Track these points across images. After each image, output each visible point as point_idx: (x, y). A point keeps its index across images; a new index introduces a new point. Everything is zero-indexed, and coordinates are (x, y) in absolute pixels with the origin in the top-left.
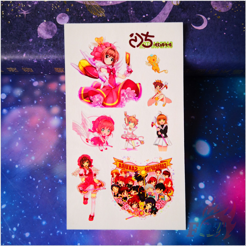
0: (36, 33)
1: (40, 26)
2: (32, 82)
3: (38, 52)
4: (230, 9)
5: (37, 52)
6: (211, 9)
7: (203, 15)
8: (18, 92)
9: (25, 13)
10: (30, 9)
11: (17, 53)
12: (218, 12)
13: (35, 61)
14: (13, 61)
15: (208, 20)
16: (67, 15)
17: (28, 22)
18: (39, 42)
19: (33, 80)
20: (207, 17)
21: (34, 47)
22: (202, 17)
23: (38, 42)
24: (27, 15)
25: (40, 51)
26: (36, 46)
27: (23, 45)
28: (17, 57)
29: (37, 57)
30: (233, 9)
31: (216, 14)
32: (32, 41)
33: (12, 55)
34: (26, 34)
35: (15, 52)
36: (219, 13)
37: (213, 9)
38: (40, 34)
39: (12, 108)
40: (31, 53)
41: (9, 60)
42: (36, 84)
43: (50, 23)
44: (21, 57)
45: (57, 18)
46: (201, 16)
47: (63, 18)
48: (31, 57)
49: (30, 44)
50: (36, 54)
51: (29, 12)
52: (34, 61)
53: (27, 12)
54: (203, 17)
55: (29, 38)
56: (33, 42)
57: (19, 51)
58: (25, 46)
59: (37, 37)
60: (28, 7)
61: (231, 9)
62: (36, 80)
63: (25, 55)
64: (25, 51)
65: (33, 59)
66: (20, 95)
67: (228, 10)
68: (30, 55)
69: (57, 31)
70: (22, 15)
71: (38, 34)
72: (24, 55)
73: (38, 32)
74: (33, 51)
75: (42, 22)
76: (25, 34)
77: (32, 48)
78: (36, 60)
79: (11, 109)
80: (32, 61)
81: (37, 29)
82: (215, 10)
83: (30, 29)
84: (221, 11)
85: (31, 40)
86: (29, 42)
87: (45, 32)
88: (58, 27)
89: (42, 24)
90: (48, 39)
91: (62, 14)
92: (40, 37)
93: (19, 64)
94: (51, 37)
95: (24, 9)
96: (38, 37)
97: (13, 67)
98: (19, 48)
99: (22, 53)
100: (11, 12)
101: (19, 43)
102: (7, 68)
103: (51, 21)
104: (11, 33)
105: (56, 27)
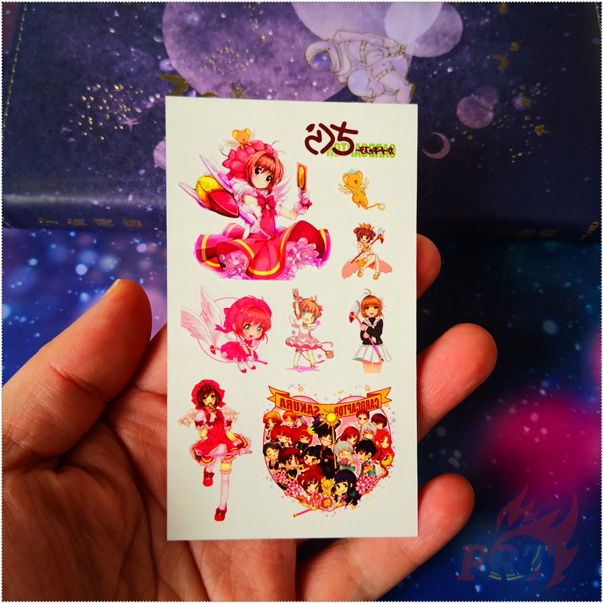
1: (158, 147)
2: (135, 245)
3: (156, 193)
4: (489, 122)
5: (153, 194)
6: (457, 123)
7: (443, 133)
8: (109, 263)
9: (130, 122)
10: (140, 117)
11: (117, 193)
12: (470, 129)
13: (149, 209)
14: (108, 208)
15: (451, 143)
17: (135, 138)
18: (157, 175)
19: (137, 241)
20: (449, 137)
21: (148, 185)
22: (440, 137)
23: (155, 175)
24: (133, 126)
25: (158, 191)
26: (151, 182)
27: (128, 181)
28: (117, 201)
29: (153, 201)
30: (494, 124)
31: (465, 133)
32: (145, 173)
33: (108, 198)
34: (134, 160)
35: (113, 192)
36: (471, 131)
37: (460, 123)
38: (158, 161)
39: (99, 291)
40: (142, 195)
41: (101, 205)
42: (142, 248)
44: (125, 201)
46: (439, 135)
48: (142, 202)
49: (141, 179)
50: (152, 197)
51: (138, 120)
52: (146, 209)
53: (134, 122)
54: (443, 137)
55: (138, 168)
56: (147, 175)
57: (120, 190)
58: (131, 182)
59: (153, 167)
60: (136, 112)
61: (491, 123)
62: (143, 241)
63: (133, 198)
64: (132, 191)
65: (146, 206)
66: (112, 267)
67: (486, 125)
68: (140, 198)
70: (125, 126)
71: (156, 162)
72: (130, 198)
73: (155, 158)
74: (146, 190)
76: (131, 160)
77: (145, 186)
78: (151, 207)
79: (96, 294)
80: (144, 209)
81: (152, 152)
82: (463, 126)
83: (140, 152)
84: (475, 127)
85: (142, 172)
86: (140, 176)
93: (119, 214)
95: (128, 115)
96: (156, 166)
97: (107, 218)
98: (121, 184)
99: (127, 194)
100: (104, 120)
101: (121, 176)
102: (96, 220)
104: (107, 157)
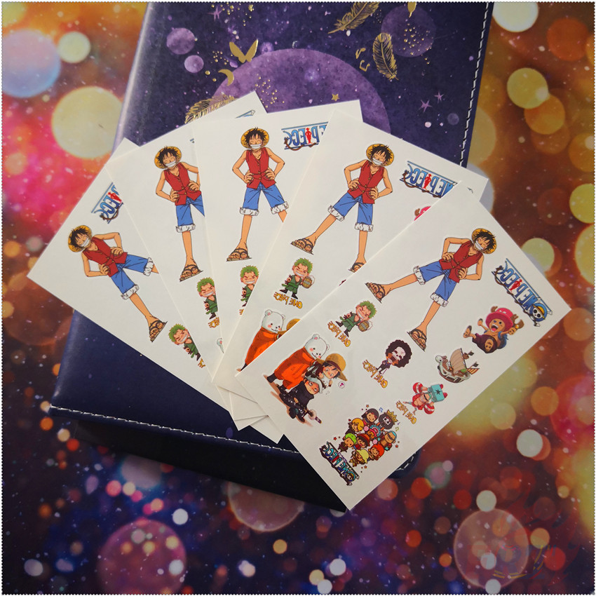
0: (180, 26)
16: (199, 70)
43: (191, 47)
45: (197, 57)
47: (195, 65)
69: (175, 55)
75: (195, 35)
87: (178, 39)
88: (181, 56)
89: (192, 35)
90: (165, 40)
91: (203, 64)
92: (172, 30)
94: (168, 45)
103: (194, 48)
105: (183, 53)
